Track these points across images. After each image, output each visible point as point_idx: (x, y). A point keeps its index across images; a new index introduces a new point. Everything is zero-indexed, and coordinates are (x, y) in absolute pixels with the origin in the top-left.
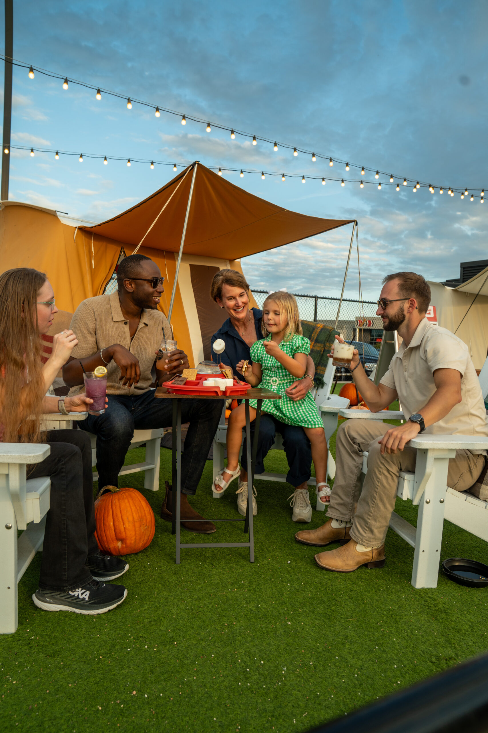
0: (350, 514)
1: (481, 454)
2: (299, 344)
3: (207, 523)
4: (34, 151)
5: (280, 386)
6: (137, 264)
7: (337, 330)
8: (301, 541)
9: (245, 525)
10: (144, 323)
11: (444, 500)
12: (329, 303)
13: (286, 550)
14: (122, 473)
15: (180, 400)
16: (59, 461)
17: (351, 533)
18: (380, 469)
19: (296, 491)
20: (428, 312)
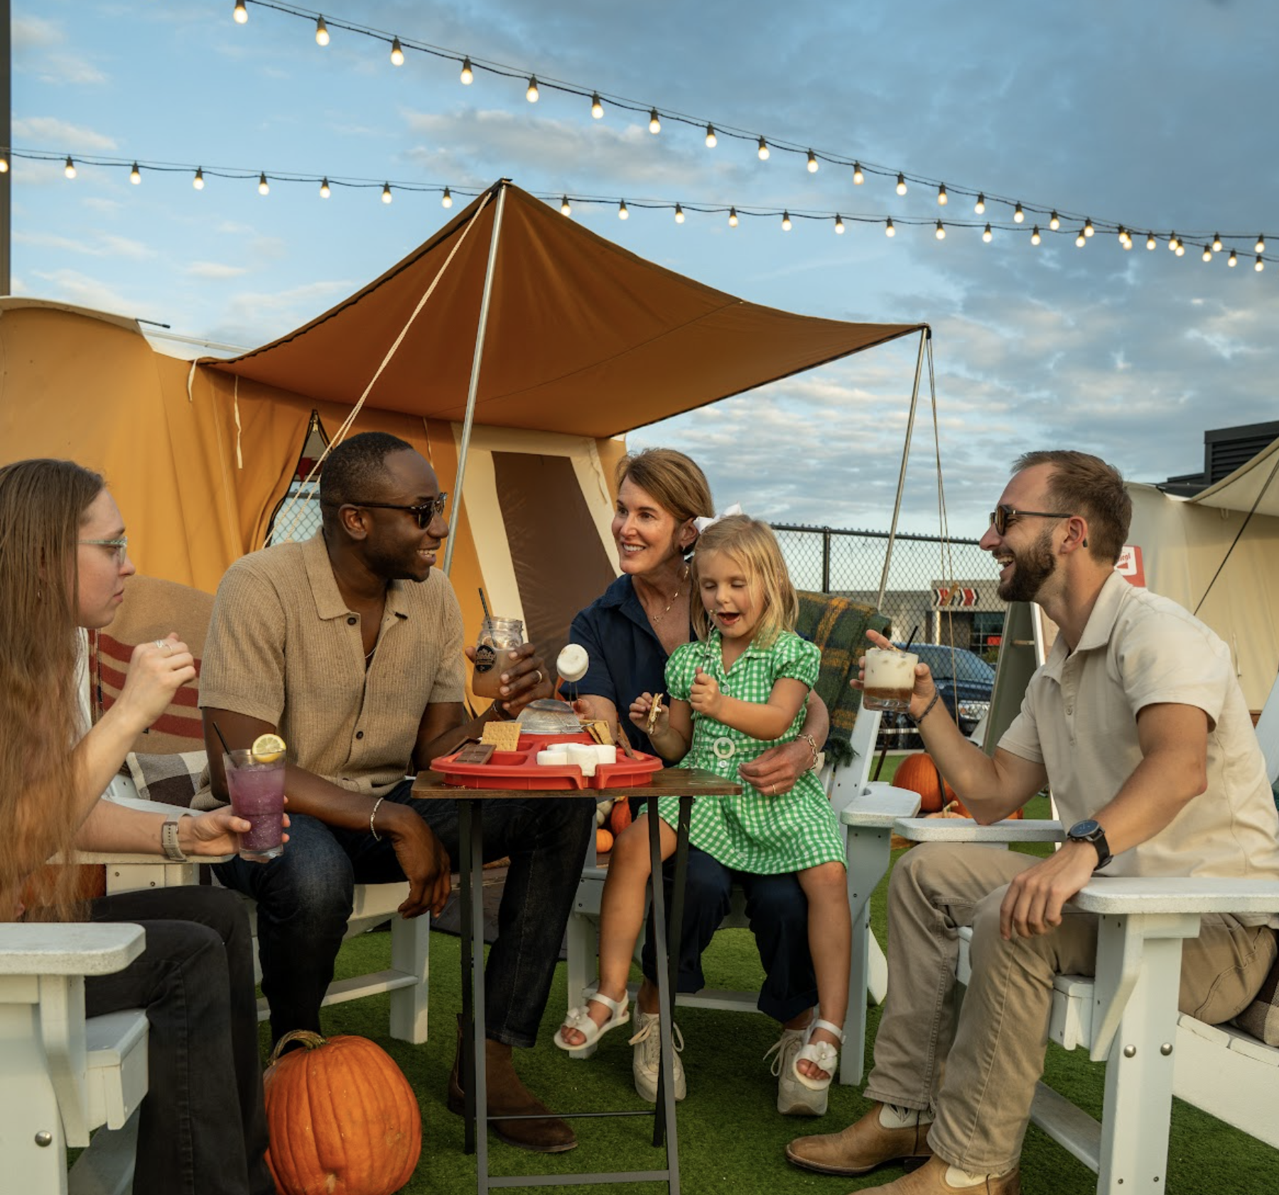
0: (926, 1091)
1: (1266, 926)
2: (789, 656)
3: (555, 1124)
4: (74, 163)
5: (736, 761)
6: (376, 465)
7: (881, 614)
8: (801, 1163)
9: (655, 1127)
10: (397, 615)
11: (1171, 1048)
12: (860, 545)
13: (763, 1188)
14: (331, 999)
15: (477, 803)
16: (168, 967)
17: (932, 1139)
18: (1003, 970)
19: (785, 1034)
20: (1120, 563)
